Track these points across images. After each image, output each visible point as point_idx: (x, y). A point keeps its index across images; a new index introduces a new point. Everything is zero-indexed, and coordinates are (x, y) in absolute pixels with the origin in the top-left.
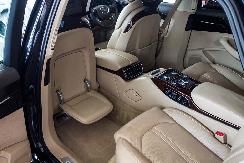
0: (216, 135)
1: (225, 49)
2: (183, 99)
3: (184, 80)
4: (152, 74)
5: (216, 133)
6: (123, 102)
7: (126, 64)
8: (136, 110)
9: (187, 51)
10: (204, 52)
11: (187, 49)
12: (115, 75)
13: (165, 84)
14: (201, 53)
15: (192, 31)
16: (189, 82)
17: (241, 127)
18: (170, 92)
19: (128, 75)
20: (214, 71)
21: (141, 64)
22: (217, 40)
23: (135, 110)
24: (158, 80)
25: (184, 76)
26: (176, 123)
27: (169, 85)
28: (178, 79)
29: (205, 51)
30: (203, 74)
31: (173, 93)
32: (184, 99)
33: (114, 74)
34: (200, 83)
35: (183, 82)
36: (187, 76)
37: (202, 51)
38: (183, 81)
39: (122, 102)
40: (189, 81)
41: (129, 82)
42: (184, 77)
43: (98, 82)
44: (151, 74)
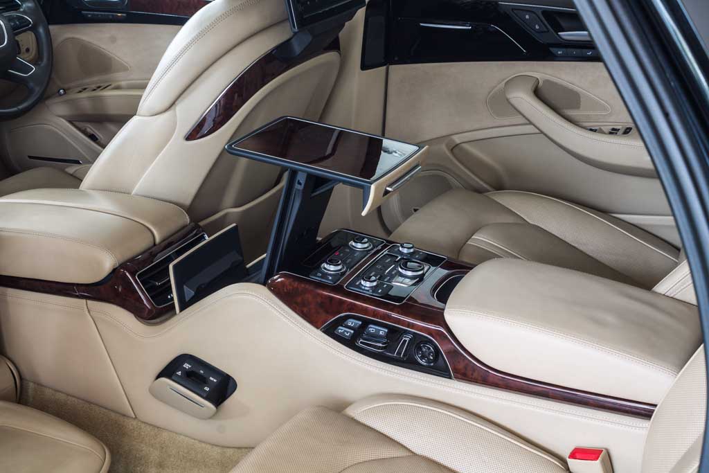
0: (571, 462)
1: (531, 126)
2: (418, 342)
3: (406, 266)
5: (573, 455)
6: (151, 425)
8: (223, 447)
10: (454, 149)
12: (90, 303)
13: (332, 298)
15: (391, 67)
16: (425, 269)
17: (656, 406)
18: (361, 326)
19: (156, 294)
20: (510, 219)
21: (203, 237)
22: (492, 93)
24: (296, 284)
25: (401, 248)
26: (409, 454)
27: (349, 295)
28: (379, 267)
29: (457, 145)
30: (469, 238)
31: (372, 329)
32: (422, 342)
33: (84, 301)
35: (403, 272)
36: (412, 250)
38: (400, 269)
39: (149, 429)
41: (168, 323)
42: (401, 253)
43: (9, 359)
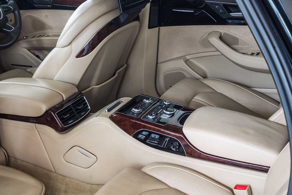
0: (235, 191)
1: (218, 52)
3: (167, 110)
4: (109, 110)
5: (236, 188)
7: (57, 101)
9: (158, 65)
10: (187, 61)
11: (158, 62)
12: (37, 125)
13: (137, 123)
14: (181, 64)
15: (160, 27)
17: (270, 167)
18: (148, 135)
19: (64, 121)
20: (210, 90)
21: (83, 98)
22: (202, 38)
23: (88, 185)
24: (122, 117)
25: (165, 102)
26: (168, 187)
27: (143, 122)
28: (156, 110)
30: (193, 98)
31: (153, 136)
32: (173, 141)
34: (192, 110)
35: (166, 112)
36: (169, 103)
37: (184, 60)
38: (164, 111)
39: (61, 177)
40: (175, 111)
42: (165, 104)
44: (106, 110)
